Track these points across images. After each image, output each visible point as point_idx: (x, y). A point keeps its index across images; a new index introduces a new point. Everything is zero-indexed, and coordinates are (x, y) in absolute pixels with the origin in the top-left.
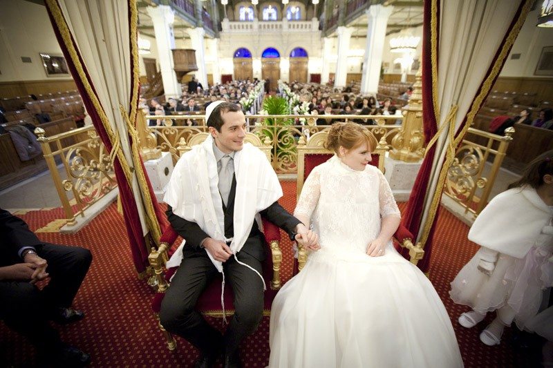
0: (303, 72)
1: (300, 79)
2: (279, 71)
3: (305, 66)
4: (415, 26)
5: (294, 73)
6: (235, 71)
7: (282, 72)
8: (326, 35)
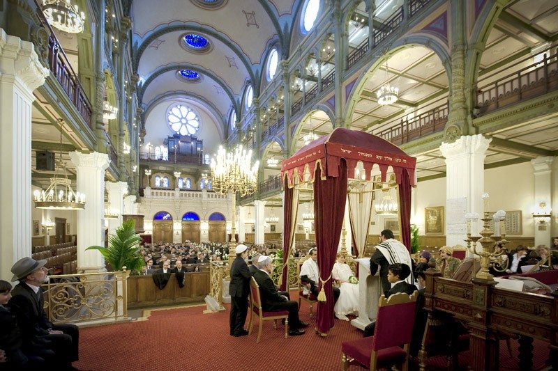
0: (221, 234)
1: (219, 238)
2: (199, 232)
3: (223, 228)
4: (309, 201)
5: (213, 234)
6: (154, 232)
7: (202, 232)
8: (240, 205)
